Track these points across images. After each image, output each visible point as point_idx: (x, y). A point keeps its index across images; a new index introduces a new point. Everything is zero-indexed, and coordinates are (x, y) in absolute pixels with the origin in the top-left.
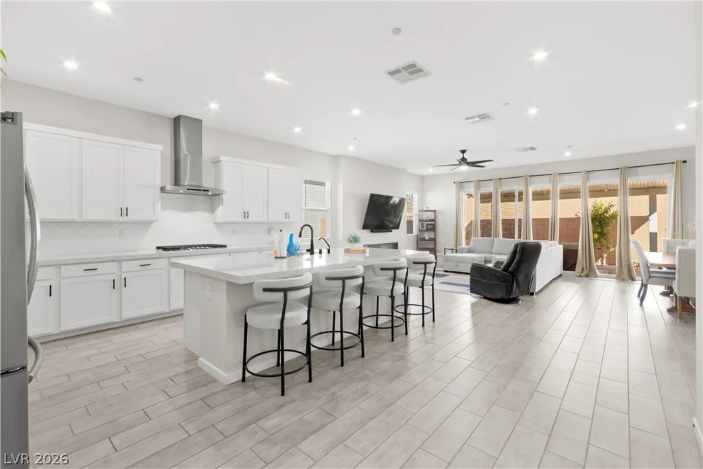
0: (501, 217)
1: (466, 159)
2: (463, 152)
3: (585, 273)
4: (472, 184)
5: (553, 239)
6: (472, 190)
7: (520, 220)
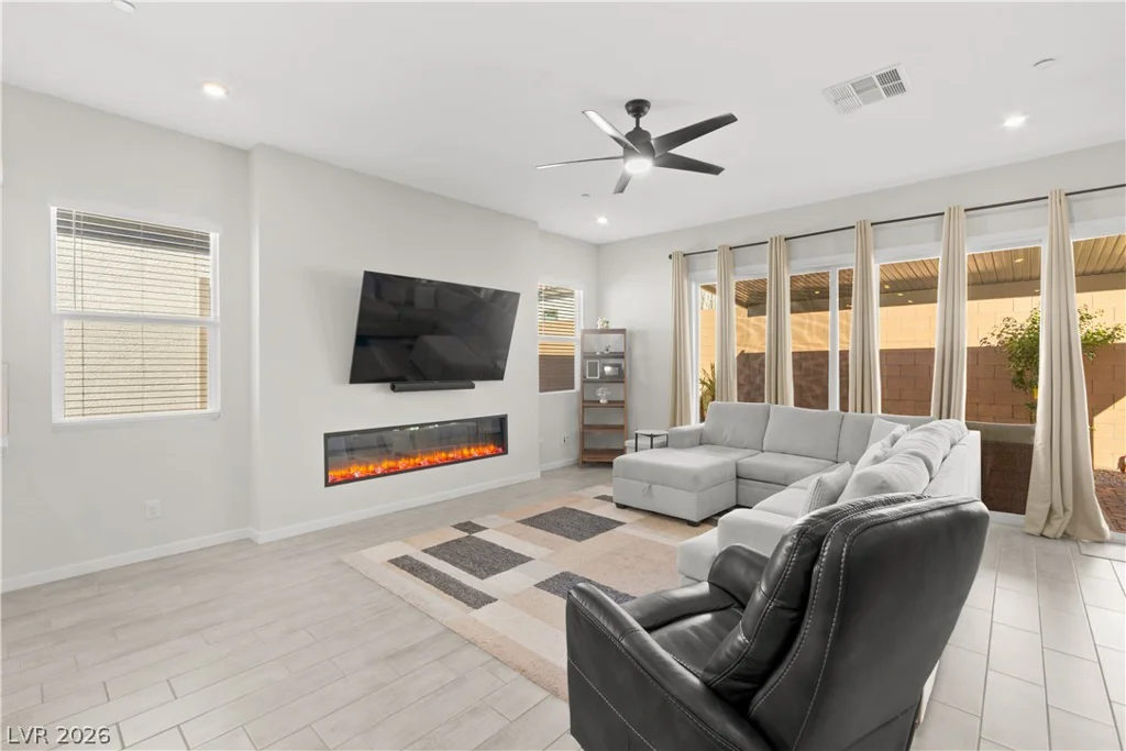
0: (790, 347)
1: (647, 134)
2: (638, 108)
3: (1058, 526)
4: (715, 258)
5: (946, 412)
6: (713, 275)
7: (844, 355)
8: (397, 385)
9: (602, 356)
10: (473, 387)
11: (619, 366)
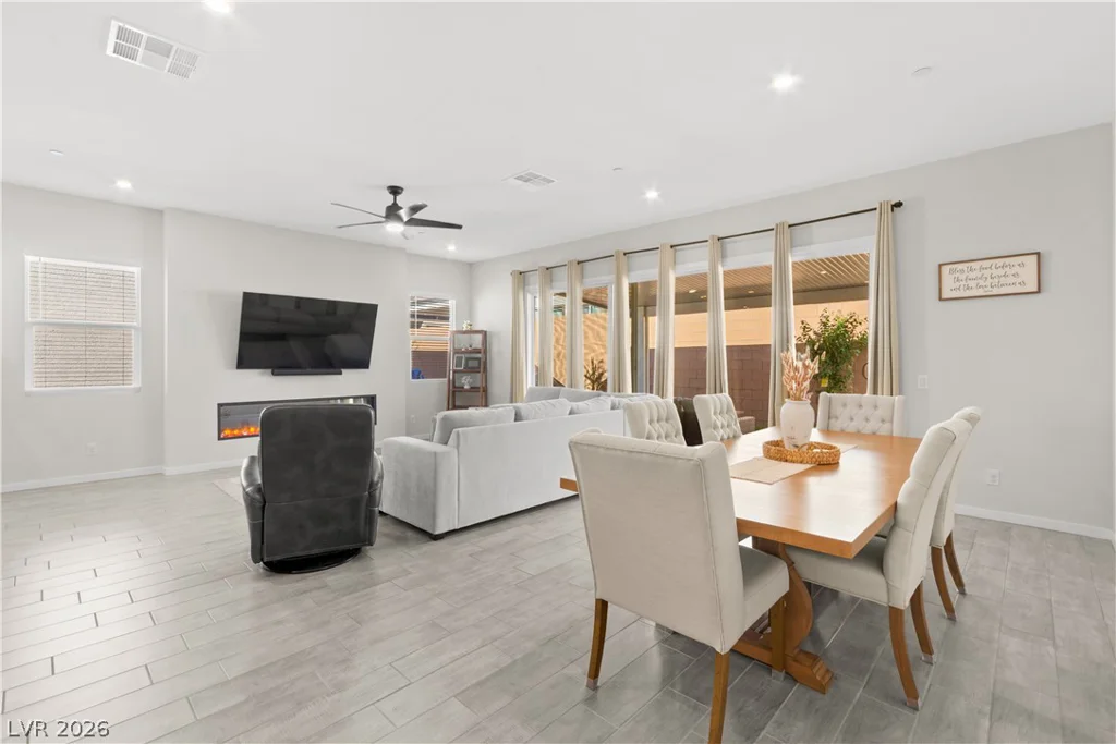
8: (276, 371)
9: (467, 352)
10: (341, 373)
11: (479, 359)
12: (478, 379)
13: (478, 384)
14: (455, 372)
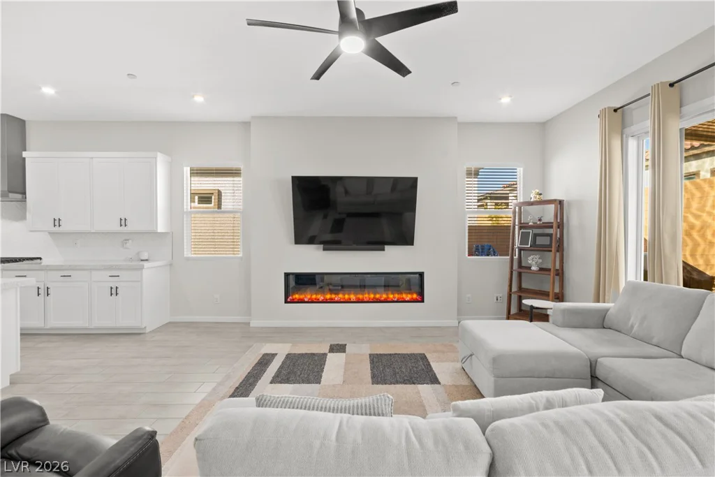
8: (326, 247)
9: (535, 227)
10: (384, 249)
11: (550, 235)
12: (550, 260)
13: (549, 266)
14: (520, 250)
